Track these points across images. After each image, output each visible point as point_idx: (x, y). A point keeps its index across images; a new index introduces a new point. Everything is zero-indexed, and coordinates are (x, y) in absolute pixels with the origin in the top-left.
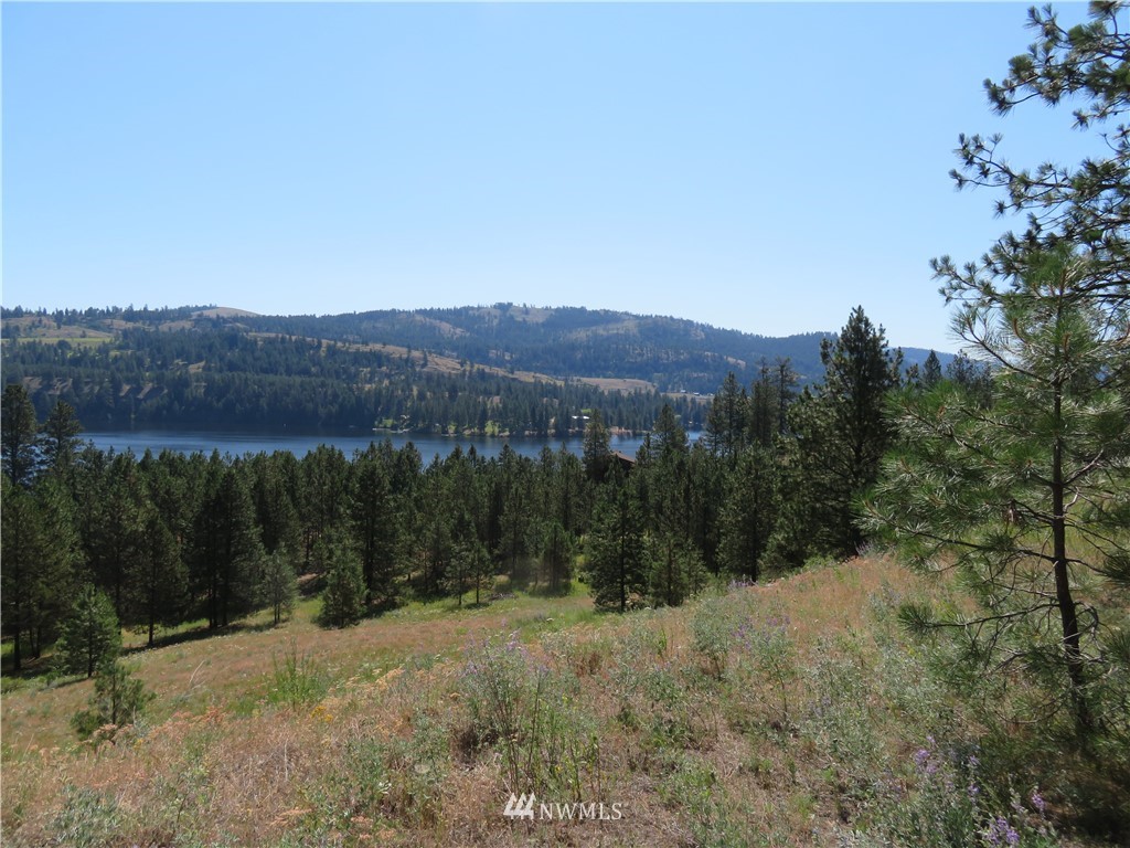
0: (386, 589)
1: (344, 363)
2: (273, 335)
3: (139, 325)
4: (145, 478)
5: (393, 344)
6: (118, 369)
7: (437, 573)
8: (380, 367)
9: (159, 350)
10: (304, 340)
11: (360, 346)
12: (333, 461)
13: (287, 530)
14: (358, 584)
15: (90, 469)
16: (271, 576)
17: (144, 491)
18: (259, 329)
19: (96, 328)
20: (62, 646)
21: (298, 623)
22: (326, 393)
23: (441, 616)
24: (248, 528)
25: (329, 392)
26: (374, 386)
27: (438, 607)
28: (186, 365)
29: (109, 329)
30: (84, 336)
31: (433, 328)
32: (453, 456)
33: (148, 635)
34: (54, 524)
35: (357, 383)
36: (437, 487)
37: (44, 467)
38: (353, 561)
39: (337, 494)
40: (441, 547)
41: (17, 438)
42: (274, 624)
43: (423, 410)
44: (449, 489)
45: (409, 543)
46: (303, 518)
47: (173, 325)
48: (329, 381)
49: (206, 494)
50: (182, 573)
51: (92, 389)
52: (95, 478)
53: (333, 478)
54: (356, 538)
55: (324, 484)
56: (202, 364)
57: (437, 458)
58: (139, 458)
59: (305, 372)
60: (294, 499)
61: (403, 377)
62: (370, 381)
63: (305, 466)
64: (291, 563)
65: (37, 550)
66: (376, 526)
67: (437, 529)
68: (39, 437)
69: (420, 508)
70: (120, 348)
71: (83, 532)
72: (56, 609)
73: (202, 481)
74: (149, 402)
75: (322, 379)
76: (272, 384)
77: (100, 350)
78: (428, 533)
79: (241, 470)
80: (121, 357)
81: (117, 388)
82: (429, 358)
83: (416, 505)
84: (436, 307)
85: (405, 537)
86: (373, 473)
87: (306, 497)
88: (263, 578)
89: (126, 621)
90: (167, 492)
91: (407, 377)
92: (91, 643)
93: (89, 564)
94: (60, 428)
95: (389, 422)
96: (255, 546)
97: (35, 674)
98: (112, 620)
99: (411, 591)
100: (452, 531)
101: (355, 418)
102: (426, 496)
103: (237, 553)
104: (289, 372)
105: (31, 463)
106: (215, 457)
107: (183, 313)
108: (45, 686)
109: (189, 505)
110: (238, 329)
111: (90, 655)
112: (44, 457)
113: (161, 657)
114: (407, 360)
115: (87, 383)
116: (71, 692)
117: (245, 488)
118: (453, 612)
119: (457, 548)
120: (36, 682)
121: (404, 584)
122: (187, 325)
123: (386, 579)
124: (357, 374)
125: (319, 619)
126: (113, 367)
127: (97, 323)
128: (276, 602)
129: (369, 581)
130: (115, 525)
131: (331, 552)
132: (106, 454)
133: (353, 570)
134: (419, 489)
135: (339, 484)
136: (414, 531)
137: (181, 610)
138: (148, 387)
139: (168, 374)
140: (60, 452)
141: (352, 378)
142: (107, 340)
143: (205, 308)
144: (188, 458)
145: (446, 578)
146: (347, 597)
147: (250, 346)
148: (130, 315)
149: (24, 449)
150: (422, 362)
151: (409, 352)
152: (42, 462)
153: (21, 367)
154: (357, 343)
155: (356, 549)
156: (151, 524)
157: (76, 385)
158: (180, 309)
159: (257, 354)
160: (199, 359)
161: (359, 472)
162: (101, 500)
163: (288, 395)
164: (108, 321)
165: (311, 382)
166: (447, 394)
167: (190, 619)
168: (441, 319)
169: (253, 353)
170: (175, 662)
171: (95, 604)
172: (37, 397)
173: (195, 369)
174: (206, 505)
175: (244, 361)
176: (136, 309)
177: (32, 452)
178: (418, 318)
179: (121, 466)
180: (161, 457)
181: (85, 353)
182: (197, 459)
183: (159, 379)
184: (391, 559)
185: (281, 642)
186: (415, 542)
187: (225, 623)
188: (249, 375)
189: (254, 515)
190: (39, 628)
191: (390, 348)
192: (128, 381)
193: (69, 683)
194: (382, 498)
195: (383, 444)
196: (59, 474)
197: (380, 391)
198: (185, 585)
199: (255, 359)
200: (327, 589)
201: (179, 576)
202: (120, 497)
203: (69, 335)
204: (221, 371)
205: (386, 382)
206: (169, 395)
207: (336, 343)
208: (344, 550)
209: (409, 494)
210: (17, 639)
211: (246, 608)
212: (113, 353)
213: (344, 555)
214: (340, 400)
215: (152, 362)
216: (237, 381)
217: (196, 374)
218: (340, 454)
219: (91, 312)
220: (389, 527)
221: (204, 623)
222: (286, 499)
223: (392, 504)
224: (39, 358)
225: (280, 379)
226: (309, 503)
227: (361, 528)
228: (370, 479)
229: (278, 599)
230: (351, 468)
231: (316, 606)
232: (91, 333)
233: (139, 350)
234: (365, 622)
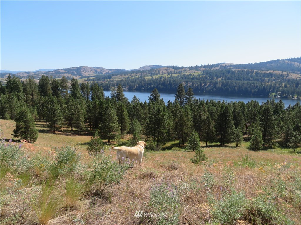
0: (269, 143)
1: (260, 76)
2: (240, 70)
3: (207, 69)
4: (207, 106)
5: (277, 70)
6: (202, 80)
7: (287, 140)
8: (272, 77)
9: (211, 75)
10: (249, 70)
11: (266, 71)
12: (255, 105)
13: (241, 123)
14: (261, 140)
15: (195, 104)
16: (236, 134)
17: (206, 110)
18: (236, 68)
19: (197, 70)
20: (188, 143)
21: (242, 148)
22: (254, 85)
23: (288, 154)
24: (231, 121)
25: (255, 85)
26: (269, 83)
27: (286, 151)
28: (217, 79)
29: (200, 70)
30: (195, 72)
31: (291, 64)
32: (296, 105)
33: (206, 144)
34: (188, 116)
35: (264, 82)
36: (289, 114)
37: (186, 103)
38: (260, 133)
39: (256, 114)
40: (289, 133)
41: (181, 96)
42: (236, 147)
43: (286, 91)
44: (293, 115)
45: (278, 130)
46: (246, 120)
47: (215, 68)
48: (255, 82)
49: (221, 111)
50: (214, 130)
51: (196, 85)
52: (196, 106)
53: (255, 109)
54: (261, 127)
55: (252, 111)
56: (221, 78)
57: (290, 105)
58: (205, 102)
59: (249, 80)
60: (243, 115)
61: (279, 80)
62: (268, 82)
63: (247, 106)
64: (242, 131)
65: (184, 121)
66: (268, 124)
67: (288, 127)
68: (185, 96)
69: (282, 120)
70: (202, 75)
71: (193, 118)
72: (187, 134)
73: (220, 108)
74: (208, 88)
75: (253, 81)
76: (239, 83)
77: (198, 76)
78: (285, 128)
79: (230, 106)
80: (202, 77)
81: (201, 85)
82: (289, 74)
83: (281, 119)
84: (293, 58)
85: (277, 129)
86: (268, 109)
87: (247, 114)
88: (234, 134)
89: (201, 140)
90: (212, 110)
91: (281, 81)
92: (194, 143)
93: (194, 125)
94: (189, 94)
95: (274, 94)
96: (232, 126)
97: (183, 148)
98: (198, 139)
99: (277, 145)
100: (293, 129)
101: (263, 93)
102: (285, 117)
103: (228, 127)
104: (244, 79)
105: (183, 102)
106: (223, 102)
107: (217, 65)
108: (185, 151)
109: (216, 114)
110: (231, 68)
111: (194, 147)
112: (186, 100)
113: (208, 150)
114: (281, 75)
115: (195, 83)
116: (190, 153)
117: (231, 110)
118: (292, 153)
119: (295, 134)
120: (183, 150)
121: (275, 142)
122: (218, 68)
123: (270, 140)
124: (264, 80)
125: (249, 148)
126: (200, 79)
127: (197, 69)
128: (237, 141)
129: (264, 139)
130: (200, 117)
131: (253, 130)
132: (198, 100)
133: (260, 136)
134: (283, 115)
135: (257, 111)
136: (280, 127)
137: (213, 139)
138: (208, 84)
139: (213, 81)
140: (189, 99)
141: (263, 81)
142: (200, 73)
143: (222, 63)
144: (217, 102)
145: (290, 142)
146: (257, 143)
147: (233, 73)
148: (205, 67)
149: (182, 99)
150: (286, 76)
151: (282, 72)
152: (185, 102)
153: (182, 80)
154: (265, 70)
155: (261, 130)
156: (208, 118)
157: (193, 84)
158: (216, 64)
159: (235, 75)
160: (220, 77)
161: (263, 108)
162: (197, 111)
163: (243, 86)
164: (200, 68)
165: (250, 82)
166: (295, 86)
167: (215, 142)
168: (295, 61)
169: (234, 74)
170: (212, 151)
171: (195, 135)
172: (185, 86)
173: (219, 79)
174: (221, 114)
175: (232, 77)
176: (206, 65)
177: (184, 99)
178: (286, 61)
179: (202, 103)
180: (210, 102)
181: (195, 76)
182: (219, 103)
183: (211, 82)
184: (272, 134)
185: (238, 152)
186: (280, 130)
187: (223, 145)
188: (233, 81)
189: (232, 118)
190: (184, 138)
191: (276, 72)
192: (204, 83)
193: (190, 152)
194: (270, 116)
195: (271, 100)
196: (189, 105)
197: (271, 85)
198: (215, 133)
199: (235, 76)
200: (252, 140)
201: (213, 131)
202: (201, 111)
203: (192, 72)
204: (225, 80)
205: (274, 82)
206: (213, 86)
207: (258, 71)
208: (257, 130)
209: (279, 116)
210: (180, 140)
211: (229, 141)
212: (201, 76)
213: (257, 131)
214: (259, 87)
215: (209, 78)
216: (230, 83)
217: (219, 81)
218: (258, 103)
219: (196, 66)
220: (272, 125)
221: (218, 144)
222: (241, 114)
223: (273, 118)
224: (186, 78)
225: (241, 82)
226: (247, 116)
227: (263, 124)
228: (267, 111)
229: (237, 140)
230: (261, 107)
231: (248, 144)
232: (196, 71)
233: (206, 75)
234: (262, 151)
